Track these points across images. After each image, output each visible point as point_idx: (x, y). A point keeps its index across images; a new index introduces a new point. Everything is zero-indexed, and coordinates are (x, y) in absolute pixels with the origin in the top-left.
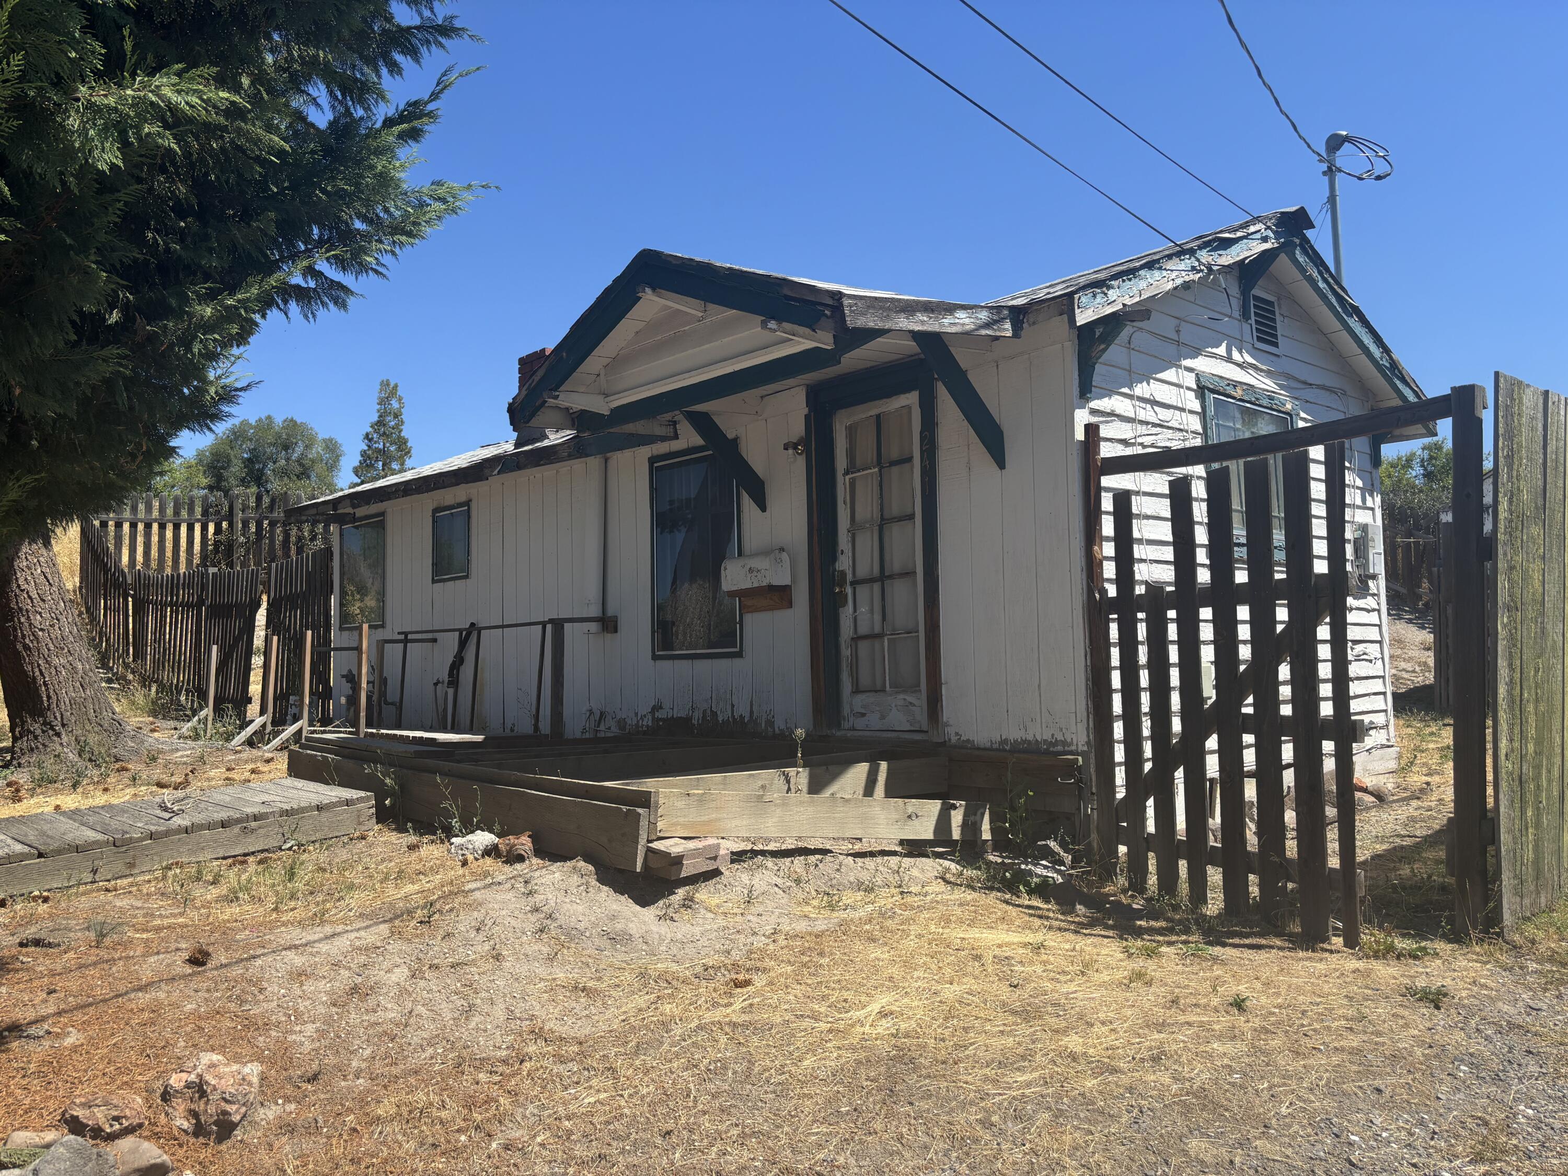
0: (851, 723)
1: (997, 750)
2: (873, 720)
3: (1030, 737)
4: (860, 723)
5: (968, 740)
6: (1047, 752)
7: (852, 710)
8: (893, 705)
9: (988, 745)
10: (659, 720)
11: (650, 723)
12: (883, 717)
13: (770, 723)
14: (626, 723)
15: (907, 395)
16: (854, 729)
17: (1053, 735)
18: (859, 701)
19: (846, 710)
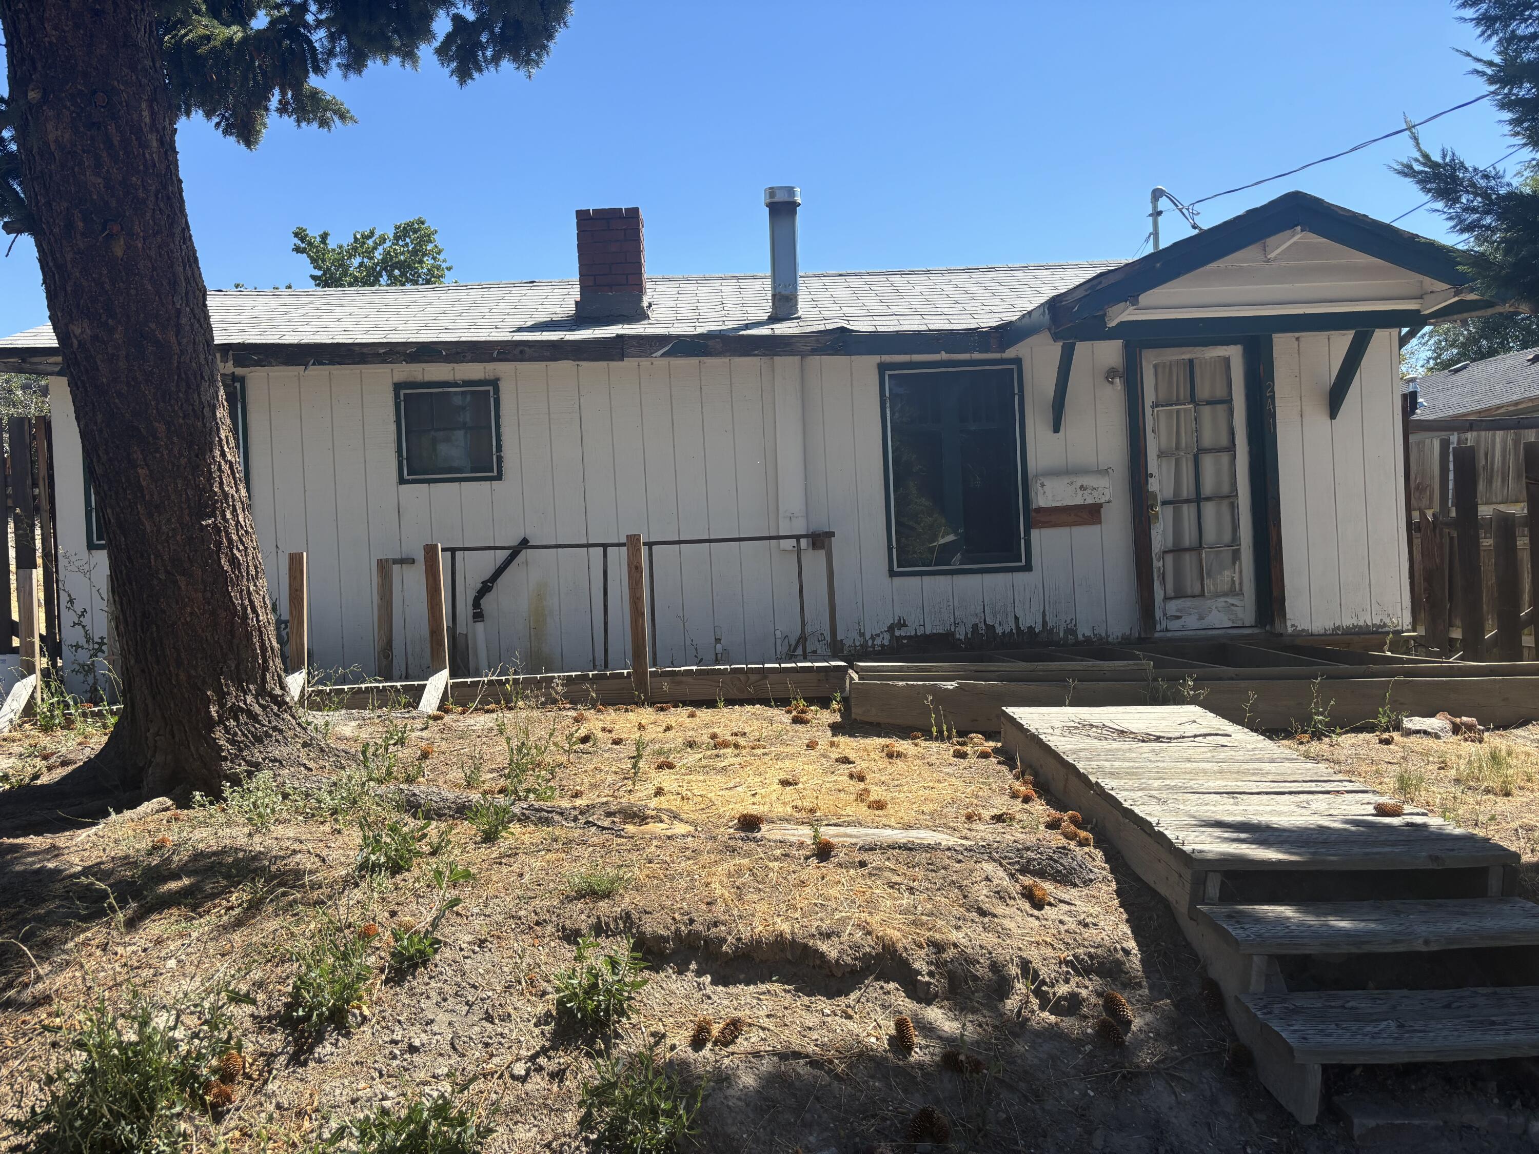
0: (1164, 626)
1: (1330, 635)
2: (1191, 622)
3: (1361, 623)
4: (1174, 625)
5: (1303, 630)
6: (1377, 633)
7: (1165, 614)
8: (1213, 607)
9: (1322, 632)
10: (899, 638)
11: (886, 642)
12: (1201, 618)
13: (1072, 631)
14: (843, 645)
15: (1225, 347)
16: (1167, 630)
17: (1381, 620)
18: (1173, 607)
19: (1158, 614)
